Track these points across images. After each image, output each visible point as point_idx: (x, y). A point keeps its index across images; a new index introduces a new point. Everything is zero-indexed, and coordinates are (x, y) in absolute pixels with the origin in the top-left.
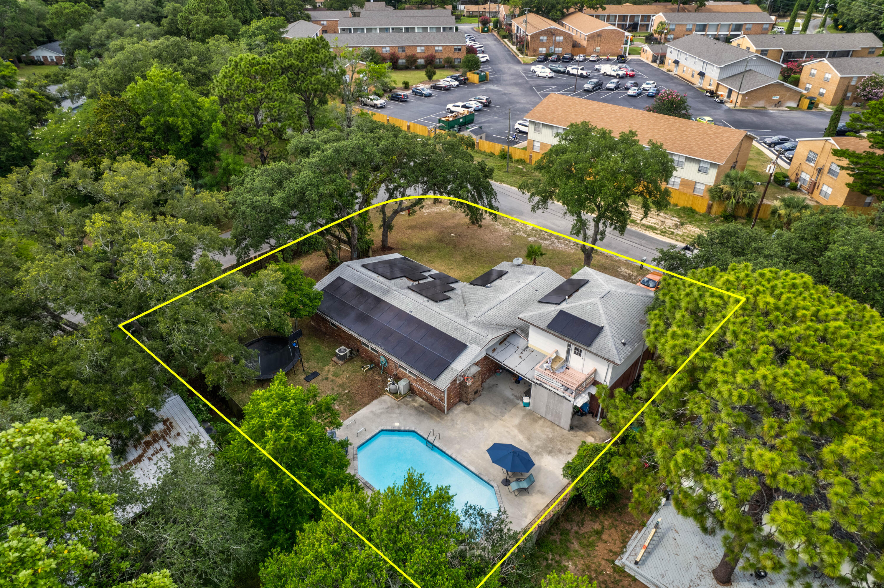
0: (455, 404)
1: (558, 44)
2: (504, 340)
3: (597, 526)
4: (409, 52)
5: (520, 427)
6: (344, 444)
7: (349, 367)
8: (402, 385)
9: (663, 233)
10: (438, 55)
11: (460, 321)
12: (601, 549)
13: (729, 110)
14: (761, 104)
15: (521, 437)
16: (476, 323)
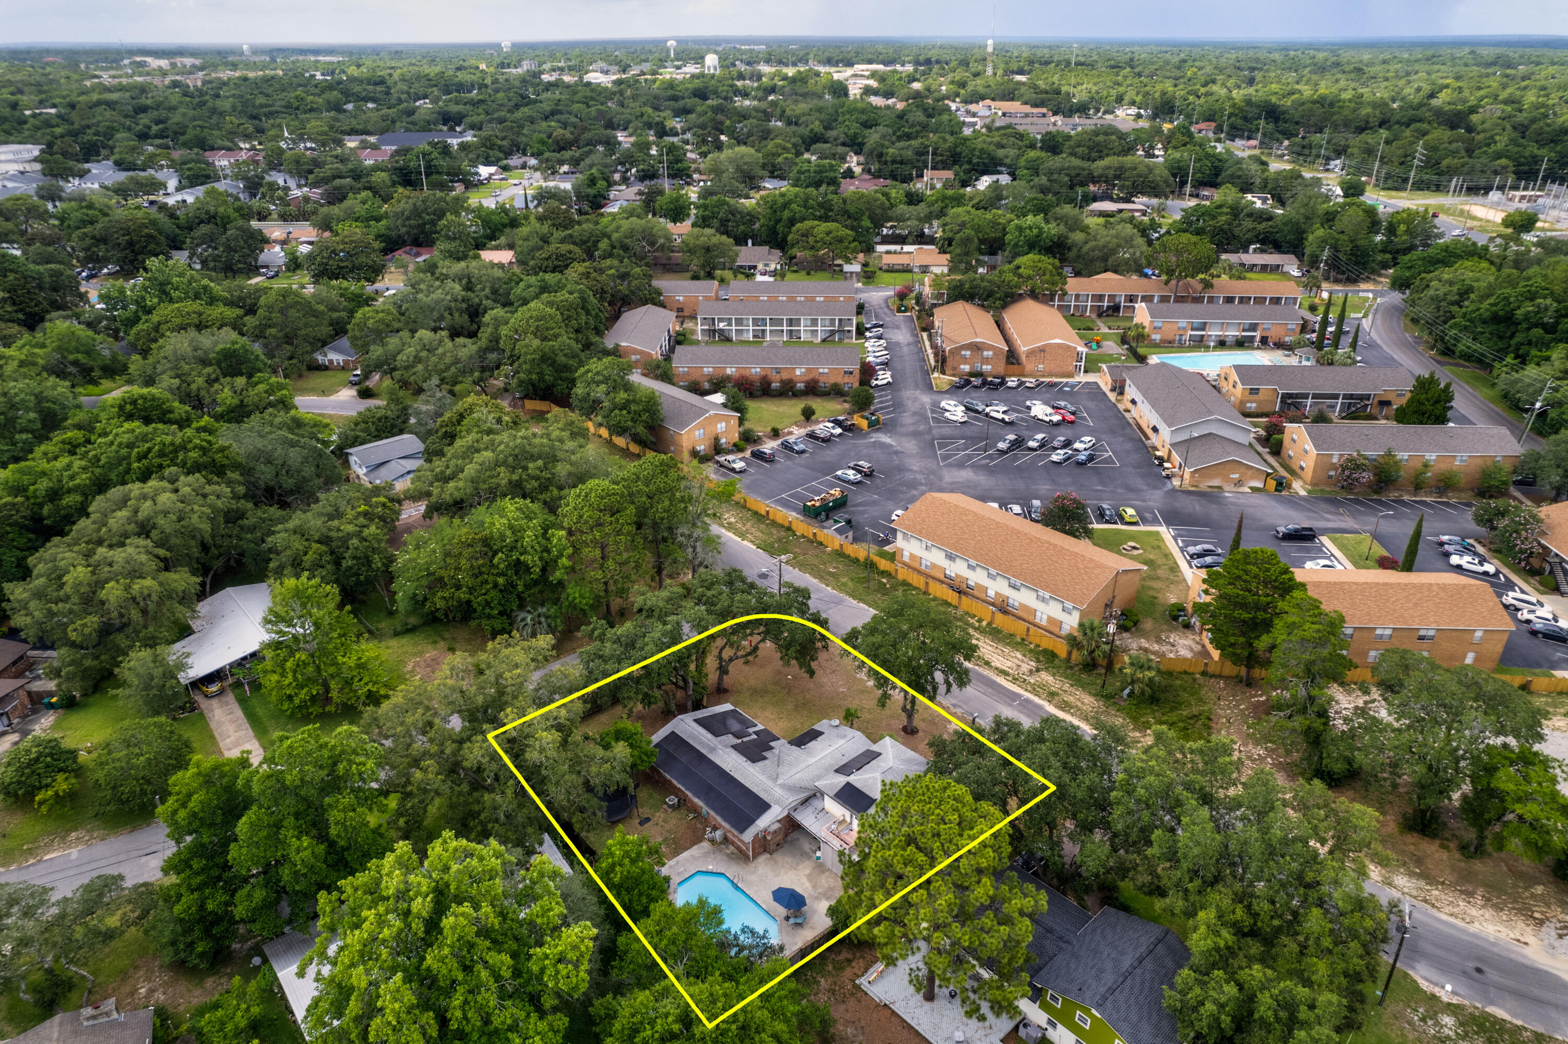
0: (760, 854)
1: (986, 361)
2: (805, 802)
3: (850, 956)
4: (785, 376)
5: (810, 877)
6: (667, 879)
7: (676, 815)
8: (718, 834)
9: (1015, 680)
10: (822, 379)
11: (770, 783)
12: (848, 972)
13: (1174, 490)
14: (1216, 482)
15: (808, 885)
16: (783, 786)
